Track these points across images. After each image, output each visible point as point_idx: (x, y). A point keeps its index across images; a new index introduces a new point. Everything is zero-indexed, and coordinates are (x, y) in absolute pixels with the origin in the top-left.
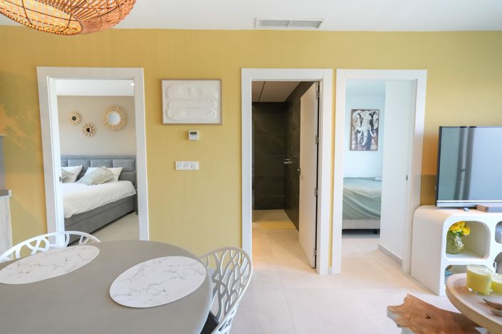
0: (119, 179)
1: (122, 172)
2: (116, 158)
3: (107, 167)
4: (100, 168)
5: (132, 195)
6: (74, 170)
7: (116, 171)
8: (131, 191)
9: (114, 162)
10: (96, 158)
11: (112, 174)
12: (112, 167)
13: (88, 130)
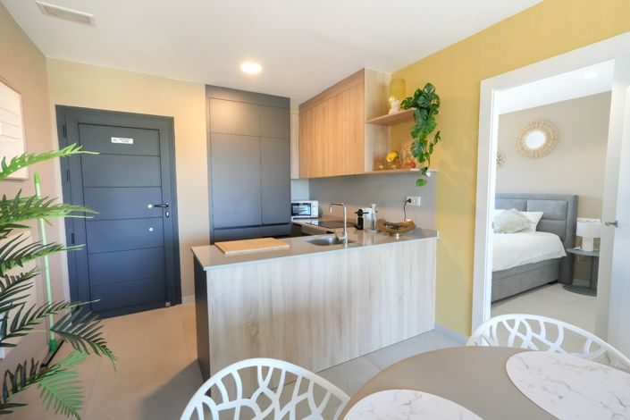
0: (537, 230)
1: (542, 218)
2: (534, 197)
3: (519, 210)
4: (509, 211)
5: (560, 256)
7: (534, 217)
8: (559, 250)
9: (530, 203)
11: (529, 221)
12: (526, 210)
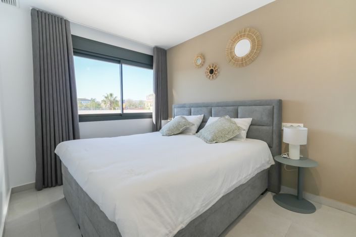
0: (247, 137)
1: (251, 125)
2: (244, 104)
4: (222, 119)
6: (195, 119)
7: (244, 123)
9: (240, 109)
10: (219, 105)
11: (239, 129)
12: (238, 117)
13: (212, 72)
